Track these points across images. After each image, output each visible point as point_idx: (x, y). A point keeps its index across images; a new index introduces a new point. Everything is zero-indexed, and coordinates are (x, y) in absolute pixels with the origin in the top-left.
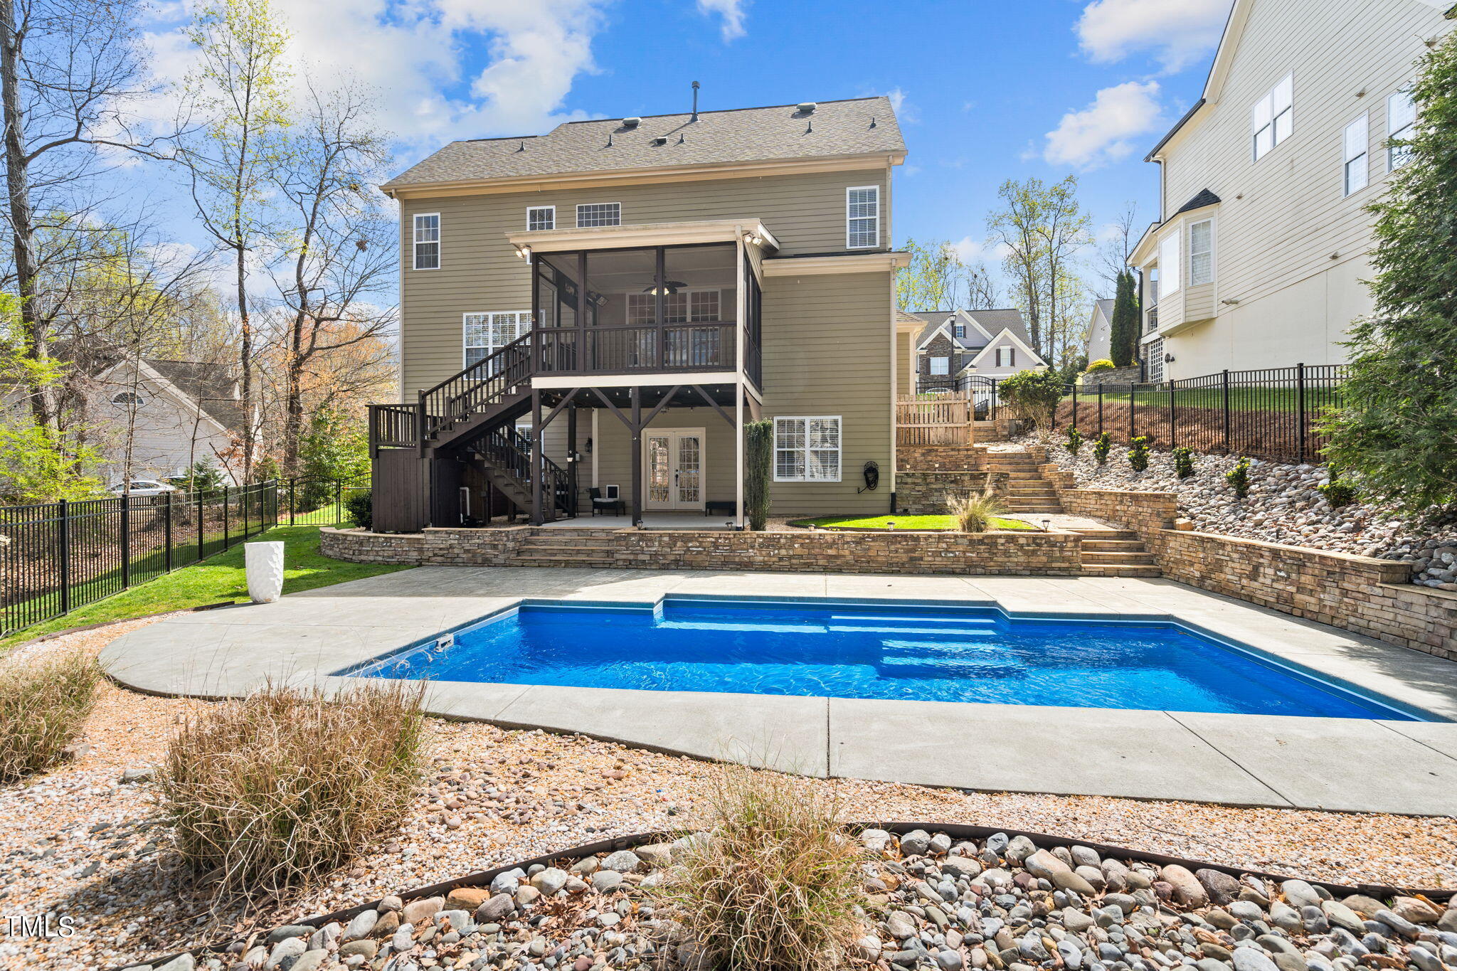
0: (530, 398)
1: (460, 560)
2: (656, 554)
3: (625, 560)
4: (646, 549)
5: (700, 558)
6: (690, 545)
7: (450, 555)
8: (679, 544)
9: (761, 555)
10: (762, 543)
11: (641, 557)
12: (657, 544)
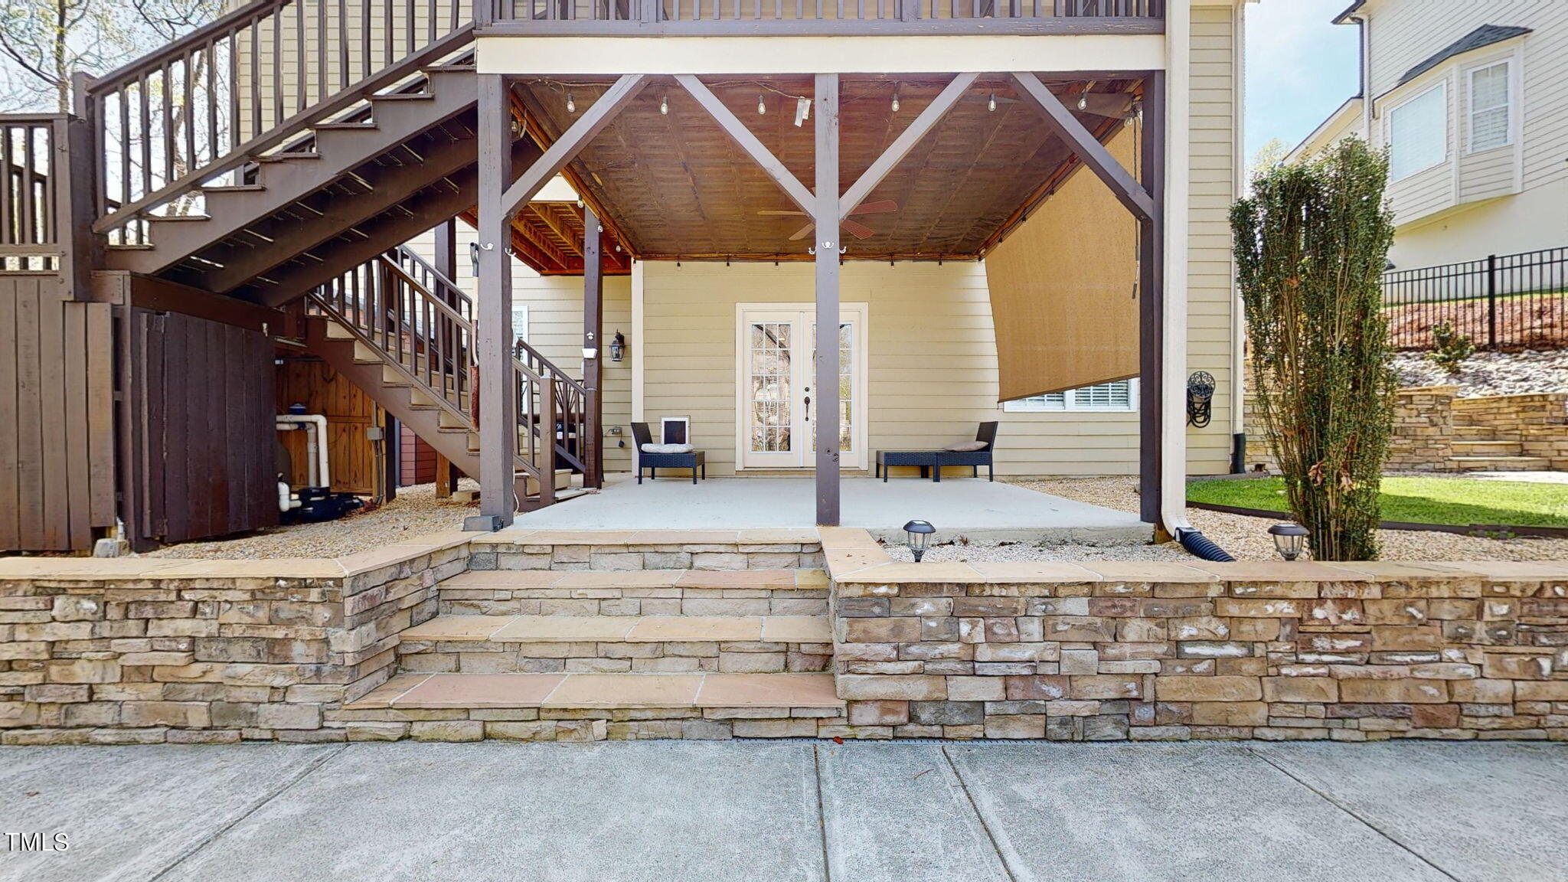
0: (468, 117)
1: (105, 714)
2: (1035, 673)
3: (886, 704)
4: (984, 653)
5: (1231, 689)
6: (1186, 631)
7: (50, 694)
8: (1135, 628)
9: (1502, 673)
10: (1507, 621)
11: (965, 689)
12: (1034, 628)
